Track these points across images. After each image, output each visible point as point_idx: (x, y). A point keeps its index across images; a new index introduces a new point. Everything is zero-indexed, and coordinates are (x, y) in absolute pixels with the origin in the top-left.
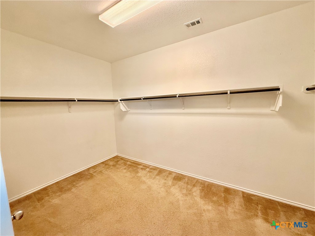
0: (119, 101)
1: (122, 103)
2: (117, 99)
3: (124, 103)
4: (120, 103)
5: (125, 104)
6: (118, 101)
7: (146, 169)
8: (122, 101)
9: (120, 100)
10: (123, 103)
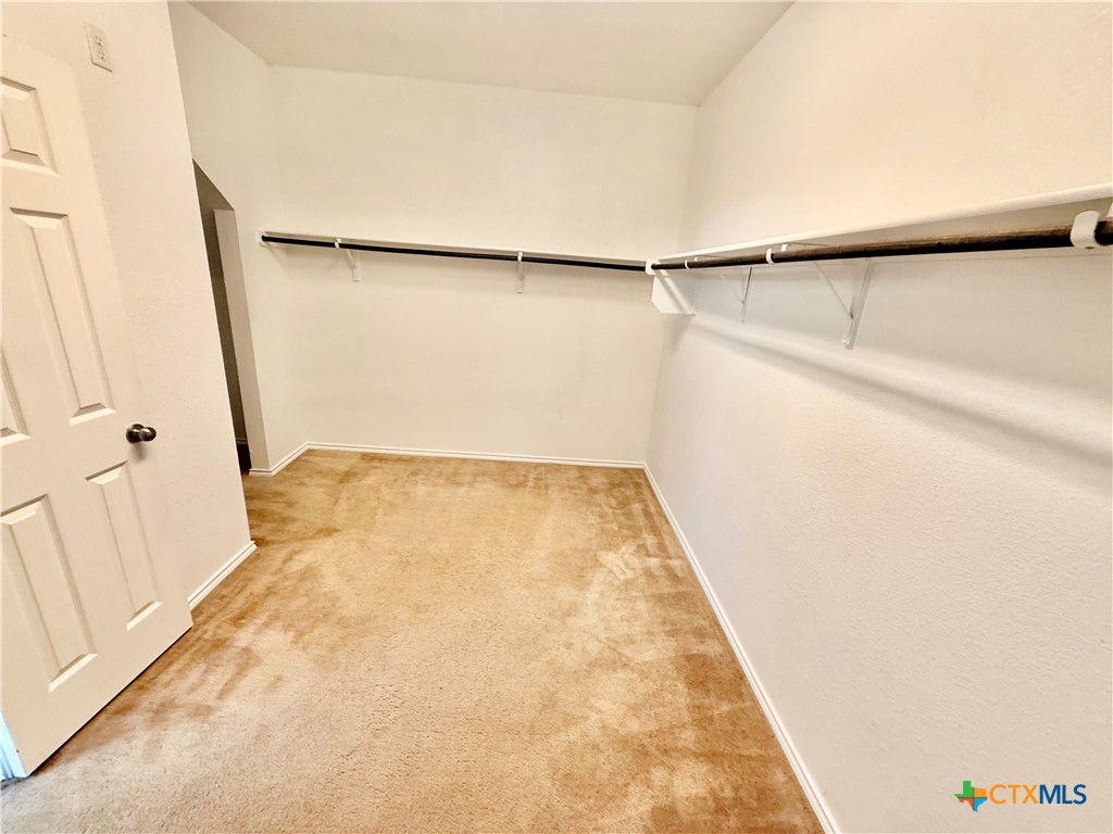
0: (649, 270)
1: (662, 280)
2: (642, 260)
3: (675, 281)
4: (653, 277)
5: (679, 286)
6: (643, 269)
7: (649, 556)
8: (663, 272)
9: (654, 267)
10: (669, 281)
